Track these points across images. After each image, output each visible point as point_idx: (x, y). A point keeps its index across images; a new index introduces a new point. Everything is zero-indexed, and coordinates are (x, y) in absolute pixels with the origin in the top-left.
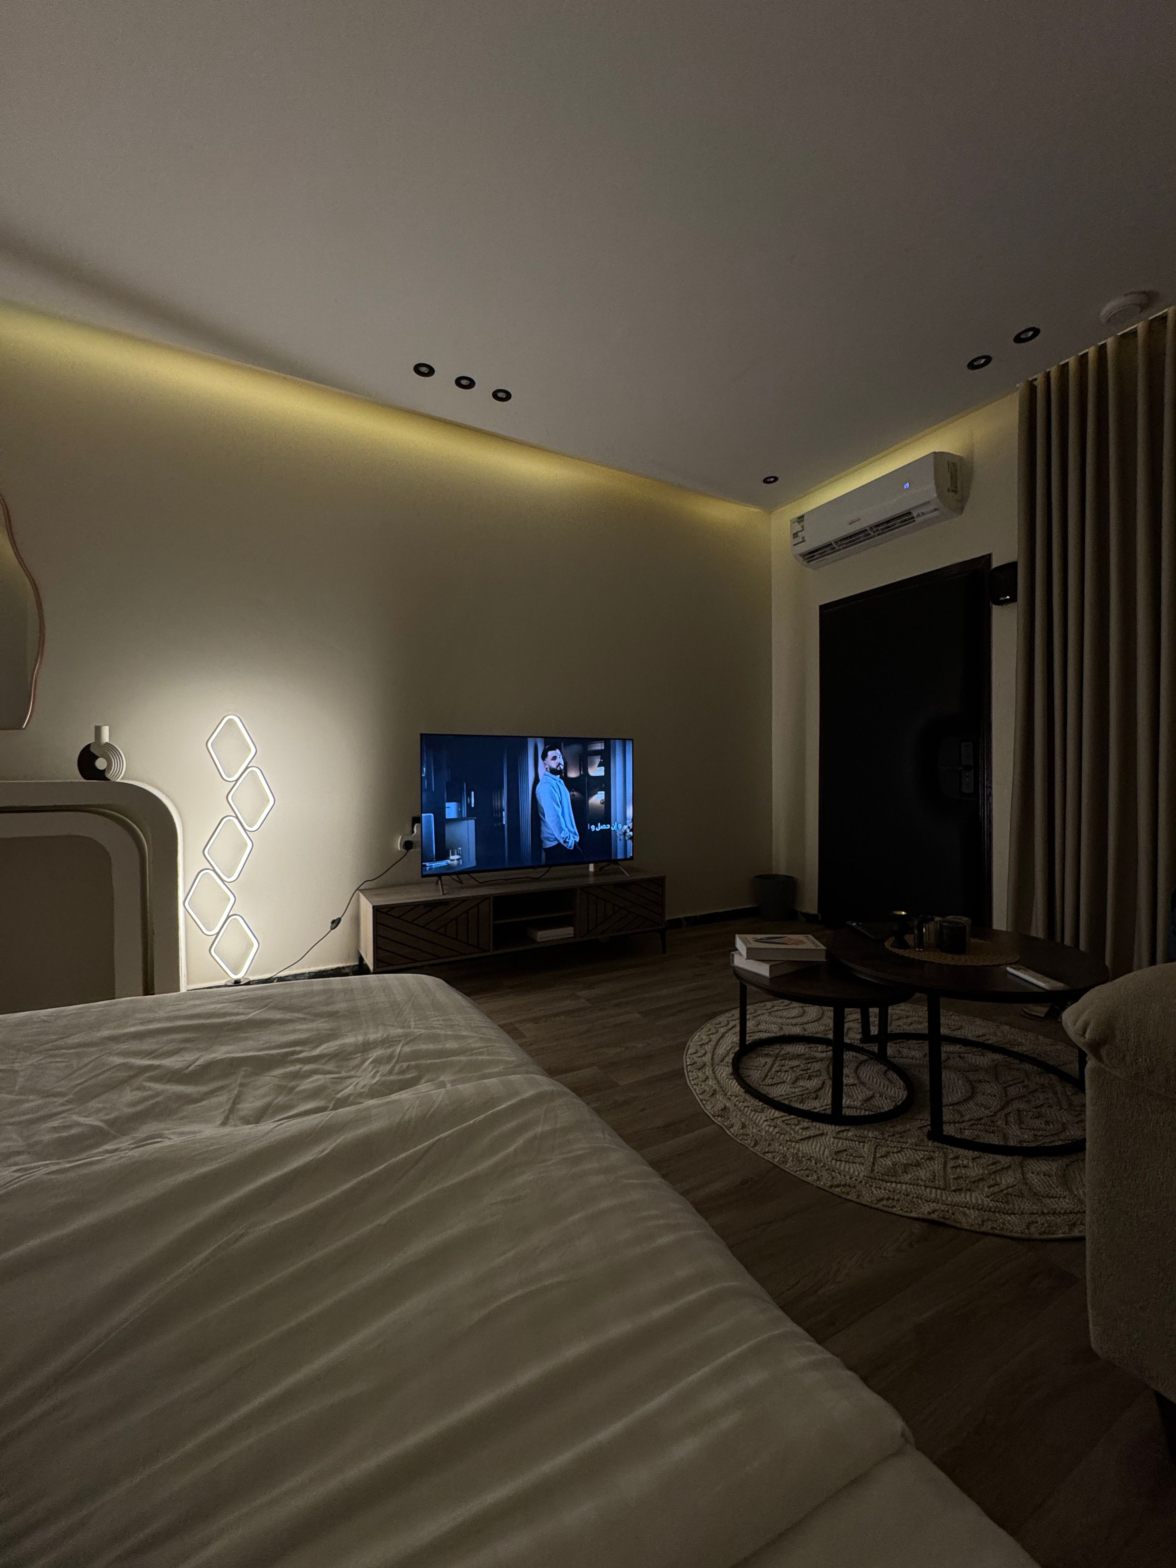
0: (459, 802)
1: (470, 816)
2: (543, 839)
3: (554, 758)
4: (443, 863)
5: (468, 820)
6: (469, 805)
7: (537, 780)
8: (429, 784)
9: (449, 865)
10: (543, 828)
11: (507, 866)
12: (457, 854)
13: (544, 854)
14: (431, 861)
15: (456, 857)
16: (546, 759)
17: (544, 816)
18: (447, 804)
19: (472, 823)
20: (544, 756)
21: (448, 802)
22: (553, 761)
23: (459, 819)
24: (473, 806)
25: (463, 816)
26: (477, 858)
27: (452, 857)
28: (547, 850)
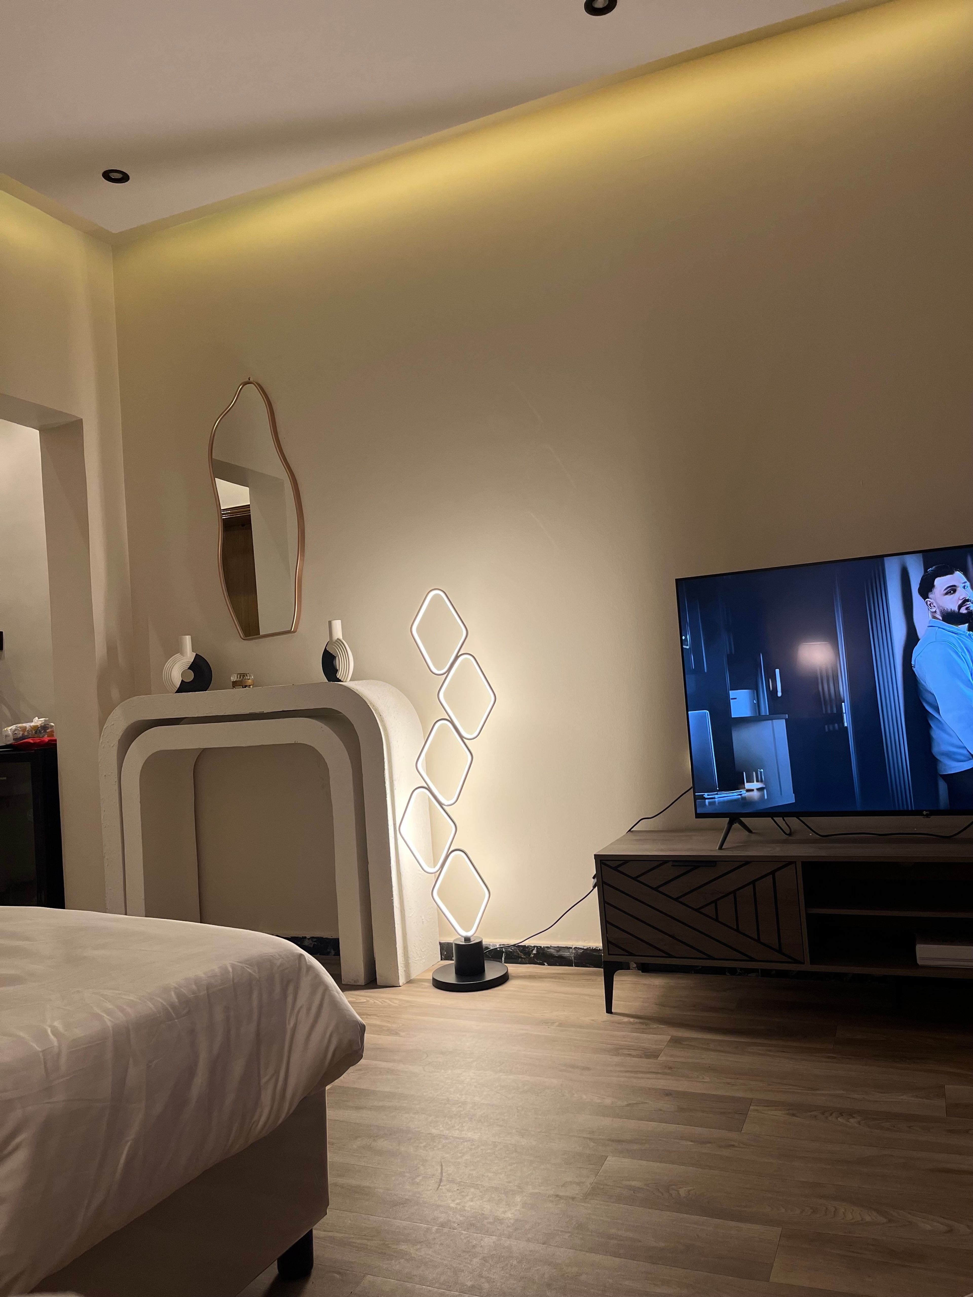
0: (754, 687)
1: (774, 713)
2: (938, 757)
3: (952, 590)
4: (733, 795)
5: (772, 719)
6: (772, 693)
7: (912, 639)
8: (699, 661)
9: (744, 799)
10: (936, 733)
11: (859, 807)
12: (757, 781)
13: (943, 787)
14: (711, 790)
15: (755, 785)
16: (930, 595)
17: (937, 710)
18: (732, 694)
19: (780, 726)
20: (926, 589)
21: (731, 690)
22: (948, 597)
23: (757, 718)
24: (779, 694)
25: (763, 713)
26: (796, 789)
27: (748, 786)
28: (950, 779)
